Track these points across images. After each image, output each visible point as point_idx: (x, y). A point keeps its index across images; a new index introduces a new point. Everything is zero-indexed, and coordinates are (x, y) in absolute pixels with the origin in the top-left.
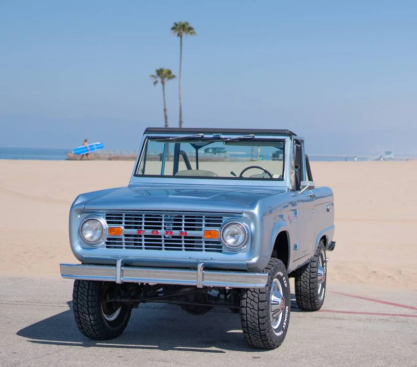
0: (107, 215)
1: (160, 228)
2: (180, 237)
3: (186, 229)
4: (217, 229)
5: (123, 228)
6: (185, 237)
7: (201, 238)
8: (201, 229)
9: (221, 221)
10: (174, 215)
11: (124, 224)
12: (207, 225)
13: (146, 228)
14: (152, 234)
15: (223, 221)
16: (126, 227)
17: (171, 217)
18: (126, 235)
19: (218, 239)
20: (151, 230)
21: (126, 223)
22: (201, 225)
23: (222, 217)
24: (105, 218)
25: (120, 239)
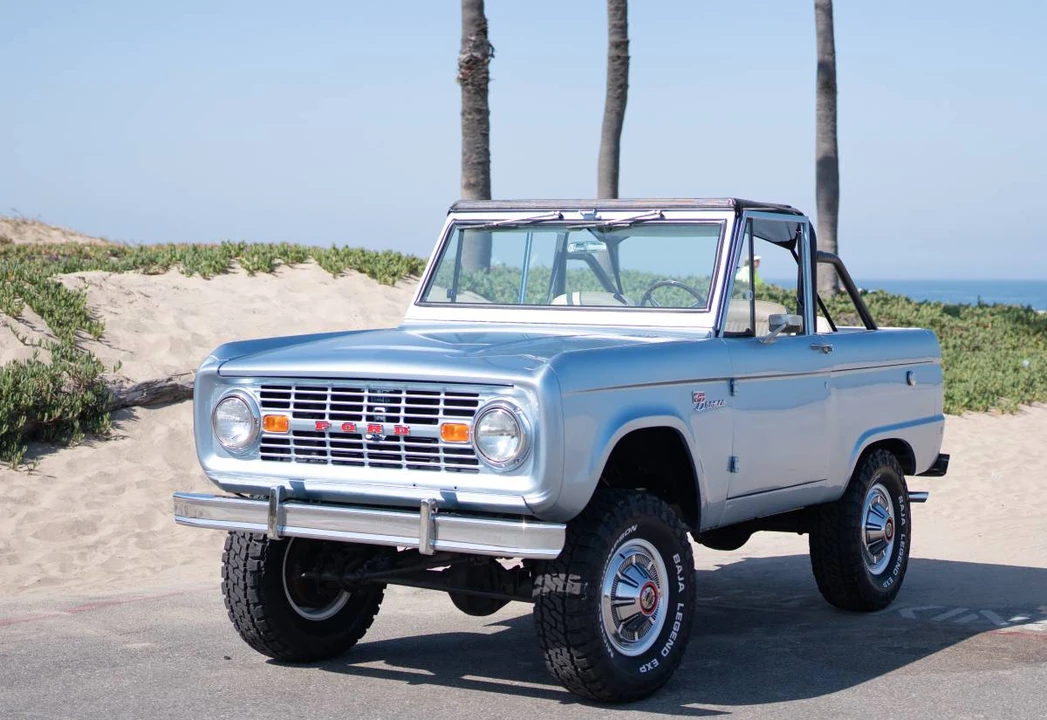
0: (263, 387)
1: (359, 418)
2: (396, 438)
3: (407, 420)
4: (468, 421)
5: (289, 416)
6: (407, 439)
7: (435, 440)
8: (435, 421)
9: (475, 403)
10: (388, 390)
11: (292, 408)
12: (447, 412)
13: (332, 417)
14: (342, 431)
15: (481, 404)
16: (296, 415)
18: (296, 433)
19: (468, 443)
20: (342, 422)
21: (297, 405)
22: (436, 411)
23: (477, 395)
24: (258, 395)
25: (286, 441)
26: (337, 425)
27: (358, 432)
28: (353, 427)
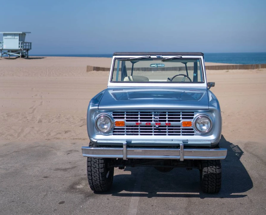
0: (113, 113)
1: (151, 121)
2: (165, 126)
5: (125, 121)
6: (169, 126)
7: (180, 127)
8: (180, 121)
9: (193, 115)
10: (160, 112)
11: (125, 119)
12: (183, 118)
13: (141, 121)
14: (146, 125)
15: (195, 115)
16: (127, 121)
17: (158, 113)
18: (127, 126)
19: (192, 127)
20: (146, 122)
21: (127, 118)
22: (180, 118)
23: (193, 113)
24: (112, 115)
25: (124, 129)
26: (144, 123)
27: (151, 125)
28: (150, 124)
